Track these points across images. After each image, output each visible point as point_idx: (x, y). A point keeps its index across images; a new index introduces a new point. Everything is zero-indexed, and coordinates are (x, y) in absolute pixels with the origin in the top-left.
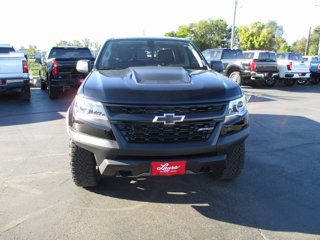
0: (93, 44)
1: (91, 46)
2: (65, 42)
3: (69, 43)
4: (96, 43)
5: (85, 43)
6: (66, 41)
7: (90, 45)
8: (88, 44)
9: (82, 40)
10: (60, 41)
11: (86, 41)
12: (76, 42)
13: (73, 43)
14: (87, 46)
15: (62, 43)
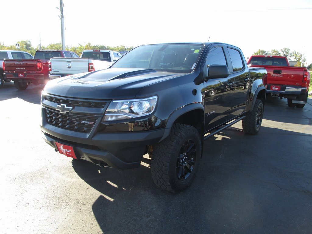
0: (292, 54)
1: (291, 56)
2: (264, 52)
3: (267, 52)
4: (297, 53)
5: (284, 53)
6: (265, 50)
7: (289, 55)
8: (287, 55)
9: (282, 50)
10: (258, 50)
11: (285, 51)
12: (274, 51)
13: (271, 52)
14: (286, 56)
15: (260, 53)
